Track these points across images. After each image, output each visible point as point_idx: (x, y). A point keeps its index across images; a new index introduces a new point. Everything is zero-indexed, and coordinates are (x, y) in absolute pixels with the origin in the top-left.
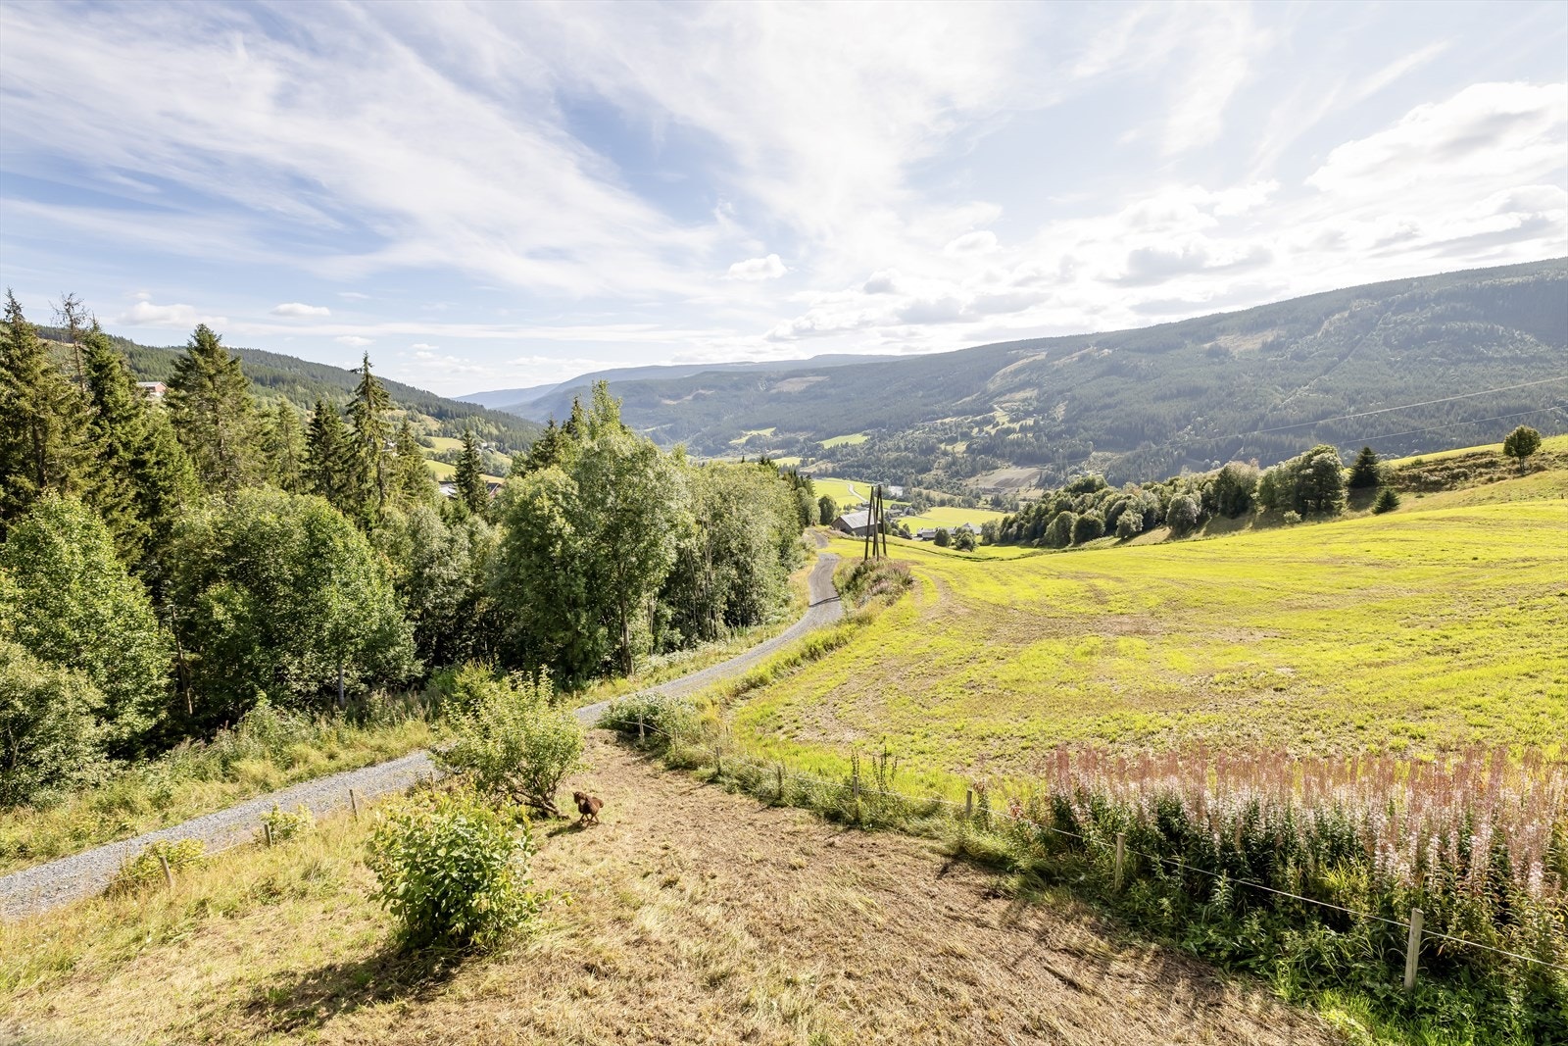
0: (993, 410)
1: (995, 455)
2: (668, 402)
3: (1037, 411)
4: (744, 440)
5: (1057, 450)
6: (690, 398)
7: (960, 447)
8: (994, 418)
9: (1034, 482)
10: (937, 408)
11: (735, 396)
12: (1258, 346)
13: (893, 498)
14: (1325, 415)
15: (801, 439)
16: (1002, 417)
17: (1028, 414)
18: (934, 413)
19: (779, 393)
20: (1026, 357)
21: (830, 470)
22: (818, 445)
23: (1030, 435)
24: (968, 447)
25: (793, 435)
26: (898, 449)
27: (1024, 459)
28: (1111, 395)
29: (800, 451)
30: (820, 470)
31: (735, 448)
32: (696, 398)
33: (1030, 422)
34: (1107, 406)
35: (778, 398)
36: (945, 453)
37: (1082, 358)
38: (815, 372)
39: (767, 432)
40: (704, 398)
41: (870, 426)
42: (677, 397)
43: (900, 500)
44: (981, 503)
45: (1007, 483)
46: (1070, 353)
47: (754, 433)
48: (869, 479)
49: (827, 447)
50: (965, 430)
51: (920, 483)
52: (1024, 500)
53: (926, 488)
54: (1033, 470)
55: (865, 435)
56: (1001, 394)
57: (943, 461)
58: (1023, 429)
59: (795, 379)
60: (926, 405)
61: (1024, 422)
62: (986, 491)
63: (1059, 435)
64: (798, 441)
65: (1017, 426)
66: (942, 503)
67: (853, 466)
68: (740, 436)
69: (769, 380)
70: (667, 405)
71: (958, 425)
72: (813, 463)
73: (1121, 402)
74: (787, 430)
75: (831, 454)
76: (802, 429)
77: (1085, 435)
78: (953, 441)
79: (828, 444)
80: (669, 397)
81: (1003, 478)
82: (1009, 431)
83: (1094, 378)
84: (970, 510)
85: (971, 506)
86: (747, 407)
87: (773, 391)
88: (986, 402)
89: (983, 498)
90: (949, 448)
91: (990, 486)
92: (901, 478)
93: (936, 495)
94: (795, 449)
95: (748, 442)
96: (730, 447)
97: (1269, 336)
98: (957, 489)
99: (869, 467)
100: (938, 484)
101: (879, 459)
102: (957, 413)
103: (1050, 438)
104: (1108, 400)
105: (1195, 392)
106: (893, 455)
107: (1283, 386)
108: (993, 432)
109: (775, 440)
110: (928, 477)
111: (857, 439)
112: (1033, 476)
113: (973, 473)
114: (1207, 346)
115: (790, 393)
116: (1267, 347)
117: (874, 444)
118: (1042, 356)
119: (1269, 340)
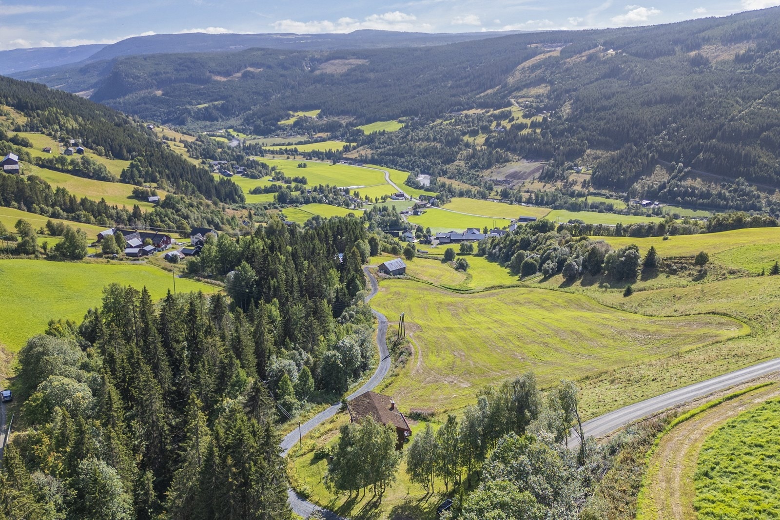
0: (509, 104)
1: (508, 149)
2: (219, 78)
3: (547, 108)
4: (292, 121)
5: (558, 148)
6: (239, 75)
7: (481, 139)
8: (510, 112)
9: (537, 175)
10: (463, 99)
11: (282, 76)
12: (732, 57)
13: (422, 188)
14: (769, 127)
15: (344, 122)
16: (517, 111)
17: (539, 111)
18: (460, 104)
19: (322, 74)
20: (544, 52)
21: (370, 156)
22: (360, 131)
23: (538, 131)
24: (487, 140)
25: (336, 119)
26: (428, 139)
27: (531, 155)
28: (608, 98)
29: (343, 136)
30: (361, 156)
31: (283, 129)
32: (246, 75)
33: (539, 118)
34: (604, 108)
35: (321, 79)
36: (467, 145)
37: (590, 58)
38: (357, 55)
39: (313, 114)
40: (252, 76)
41: (405, 113)
42: (227, 74)
43: (427, 190)
44: (493, 193)
45: (515, 176)
46: (580, 52)
47: (301, 114)
48: (403, 168)
49: (367, 133)
50: (485, 124)
51: (445, 173)
52: (528, 192)
53: (450, 178)
54: (538, 164)
55: (400, 122)
56: (519, 89)
57: (464, 152)
58: (534, 125)
59: (337, 61)
60: (453, 96)
61: (534, 118)
62: (497, 183)
63: (562, 133)
64: (340, 126)
65: (528, 121)
66: (461, 195)
67: (389, 154)
68: (288, 117)
69: (313, 60)
70: (219, 82)
71: (480, 118)
72: (354, 148)
73: (615, 105)
74: (332, 114)
75: (370, 141)
76: (344, 113)
77: (583, 134)
78: (474, 133)
79: (368, 130)
80: (219, 74)
81: (512, 171)
82: (522, 127)
83: (597, 80)
84: (482, 202)
85: (484, 197)
86: (293, 88)
87: (317, 72)
88: (505, 96)
89: (495, 189)
90: (471, 140)
91: (501, 178)
92: (429, 168)
93: (457, 185)
94: (338, 134)
95: (296, 124)
96: (280, 128)
97: (742, 49)
98: (474, 180)
99: (402, 156)
100: (458, 175)
101: (411, 149)
102: (481, 106)
103: (554, 135)
104: (606, 103)
105: (675, 99)
106: (425, 144)
107: (743, 98)
108: (509, 127)
109: (320, 123)
110: (451, 167)
111: (393, 127)
112: (537, 170)
113: (489, 166)
114: (693, 54)
115: (333, 76)
116: (739, 59)
117: (408, 134)
118: (556, 53)
119: (742, 52)
